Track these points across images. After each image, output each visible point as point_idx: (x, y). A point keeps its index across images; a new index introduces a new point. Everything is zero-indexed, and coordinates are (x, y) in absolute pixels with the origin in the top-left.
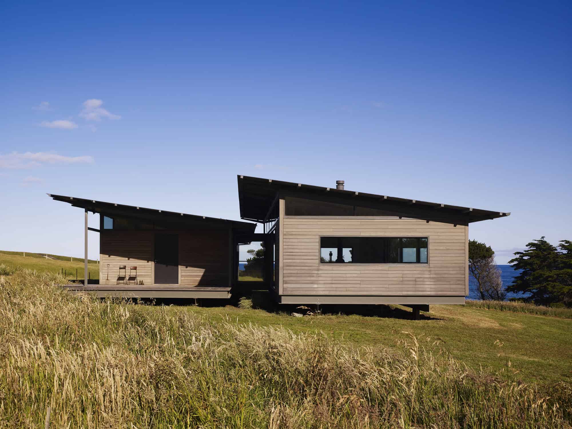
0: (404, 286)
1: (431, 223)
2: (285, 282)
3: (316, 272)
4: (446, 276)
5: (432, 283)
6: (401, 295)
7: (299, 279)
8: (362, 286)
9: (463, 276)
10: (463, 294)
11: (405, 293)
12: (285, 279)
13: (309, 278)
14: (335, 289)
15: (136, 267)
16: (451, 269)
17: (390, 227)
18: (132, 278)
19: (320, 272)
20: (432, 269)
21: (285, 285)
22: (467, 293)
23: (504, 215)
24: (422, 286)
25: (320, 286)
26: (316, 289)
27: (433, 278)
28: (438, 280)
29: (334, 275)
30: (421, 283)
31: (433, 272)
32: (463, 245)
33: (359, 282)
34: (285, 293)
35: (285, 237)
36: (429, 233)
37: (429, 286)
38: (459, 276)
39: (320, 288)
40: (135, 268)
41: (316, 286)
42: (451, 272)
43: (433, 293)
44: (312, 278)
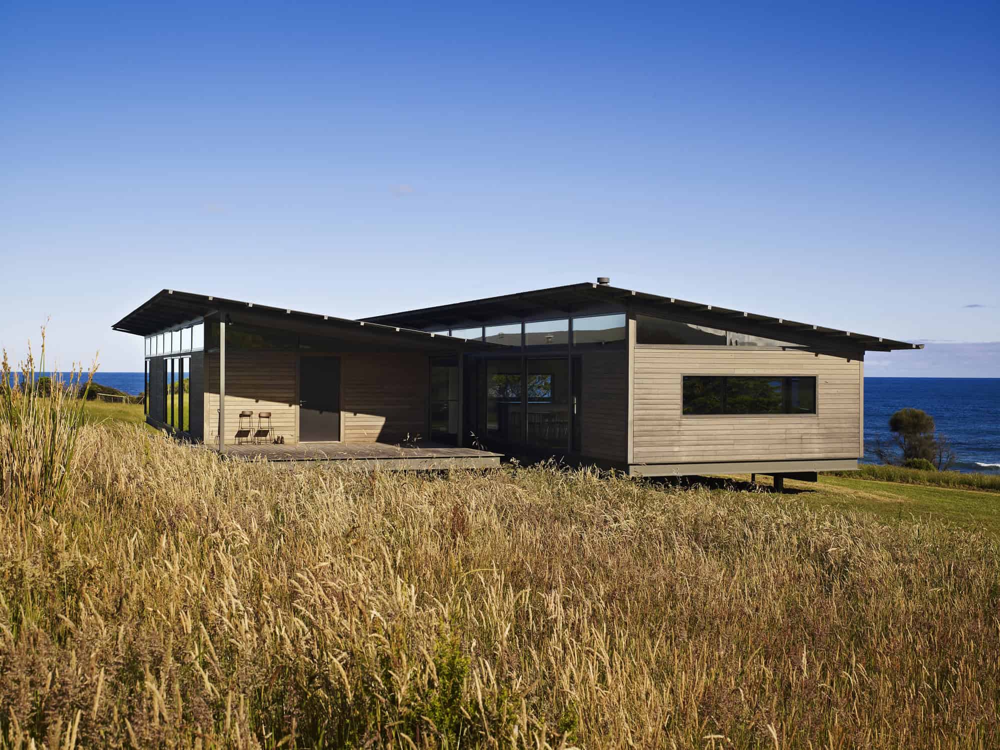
0: (788, 446)
1: (821, 356)
2: (635, 444)
3: (677, 428)
4: (836, 430)
5: (821, 441)
6: (784, 458)
7: (654, 439)
8: (736, 447)
9: (857, 431)
10: (856, 455)
11: (788, 456)
12: (636, 439)
13: (668, 438)
14: (701, 453)
15: (270, 414)
16: (843, 421)
17: (771, 361)
18: (262, 433)
19: (683, 428)
20: (821, 421)
21: (636, 449)
22: (862, 455)
23: (918, 347)
24: (809, 446)
25: (683, 449)
26: (676, 454)
27: (823, 434)
28: (828, 436)
29: (700, 432)
30: (808, 441)
31: (821, 426)
32: (857, 386)
33: (732, 442)
34: (636, 461)
35: (636, 376)
36: (817, 371)
37: (817, 446)
38: (853, 430)
39: (683, 453)
40: (269, 416)
41: (676, 449)
42: (844, 425)
43: (821, 456)
44: (673, 438)
